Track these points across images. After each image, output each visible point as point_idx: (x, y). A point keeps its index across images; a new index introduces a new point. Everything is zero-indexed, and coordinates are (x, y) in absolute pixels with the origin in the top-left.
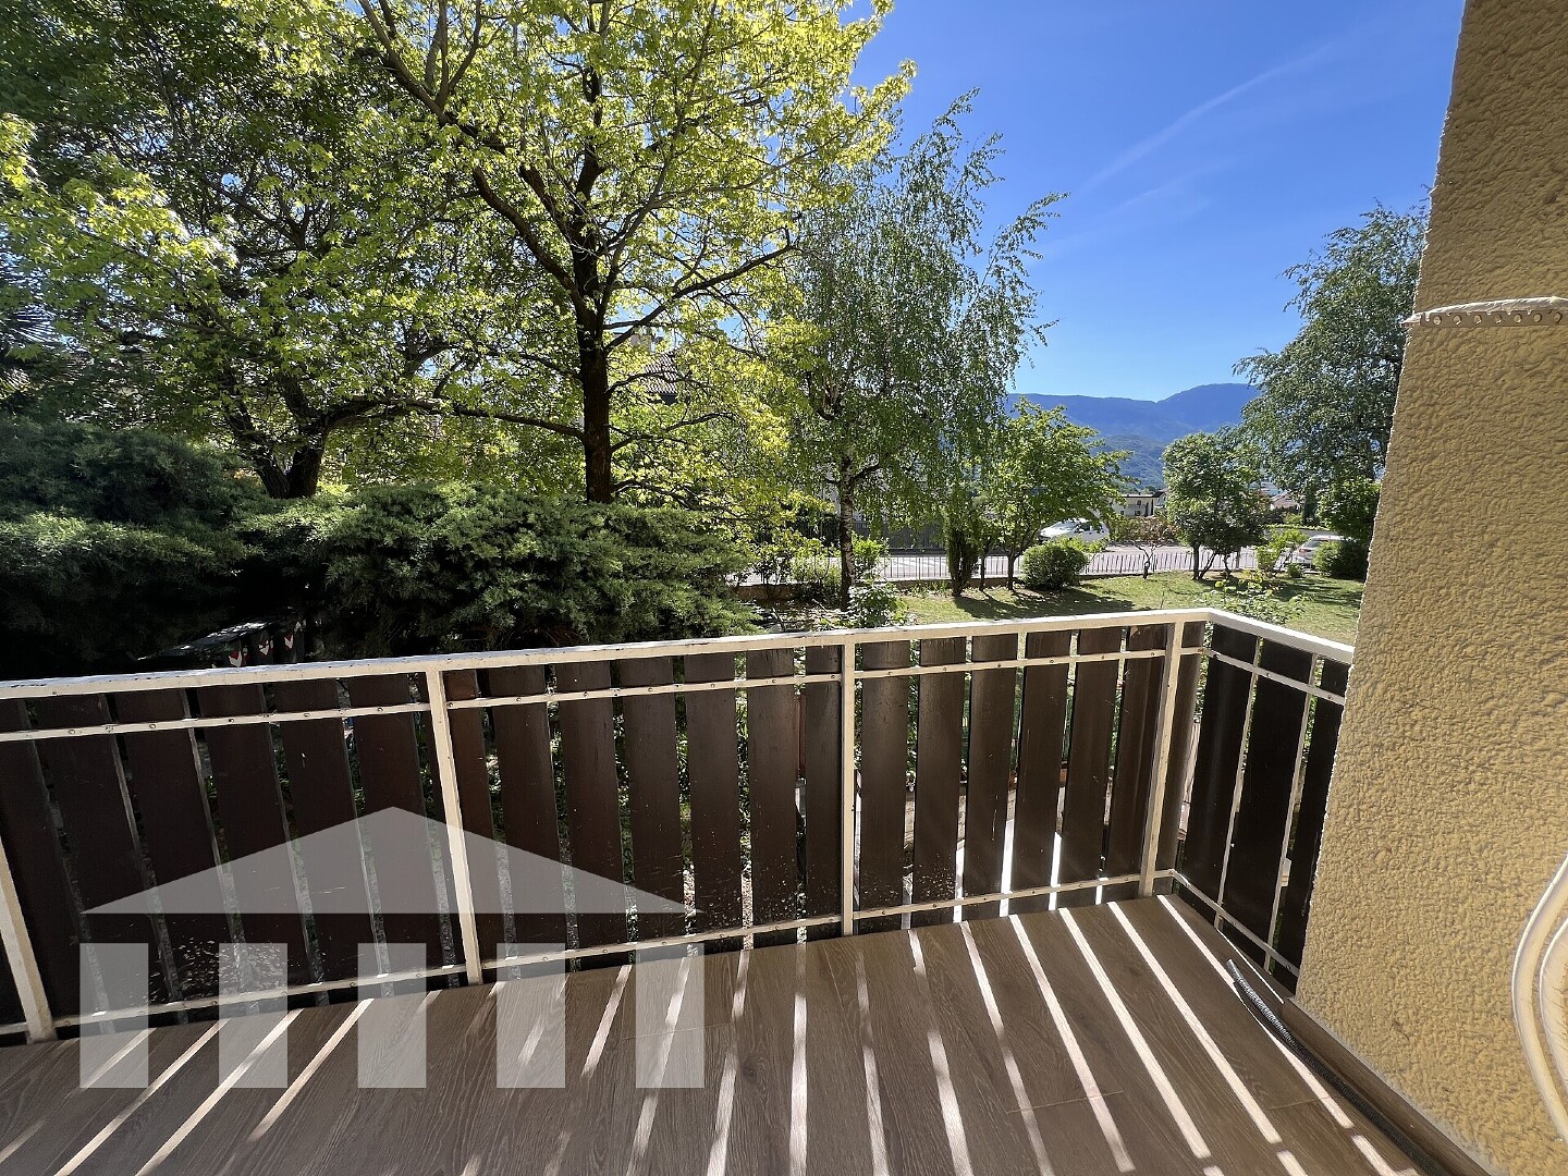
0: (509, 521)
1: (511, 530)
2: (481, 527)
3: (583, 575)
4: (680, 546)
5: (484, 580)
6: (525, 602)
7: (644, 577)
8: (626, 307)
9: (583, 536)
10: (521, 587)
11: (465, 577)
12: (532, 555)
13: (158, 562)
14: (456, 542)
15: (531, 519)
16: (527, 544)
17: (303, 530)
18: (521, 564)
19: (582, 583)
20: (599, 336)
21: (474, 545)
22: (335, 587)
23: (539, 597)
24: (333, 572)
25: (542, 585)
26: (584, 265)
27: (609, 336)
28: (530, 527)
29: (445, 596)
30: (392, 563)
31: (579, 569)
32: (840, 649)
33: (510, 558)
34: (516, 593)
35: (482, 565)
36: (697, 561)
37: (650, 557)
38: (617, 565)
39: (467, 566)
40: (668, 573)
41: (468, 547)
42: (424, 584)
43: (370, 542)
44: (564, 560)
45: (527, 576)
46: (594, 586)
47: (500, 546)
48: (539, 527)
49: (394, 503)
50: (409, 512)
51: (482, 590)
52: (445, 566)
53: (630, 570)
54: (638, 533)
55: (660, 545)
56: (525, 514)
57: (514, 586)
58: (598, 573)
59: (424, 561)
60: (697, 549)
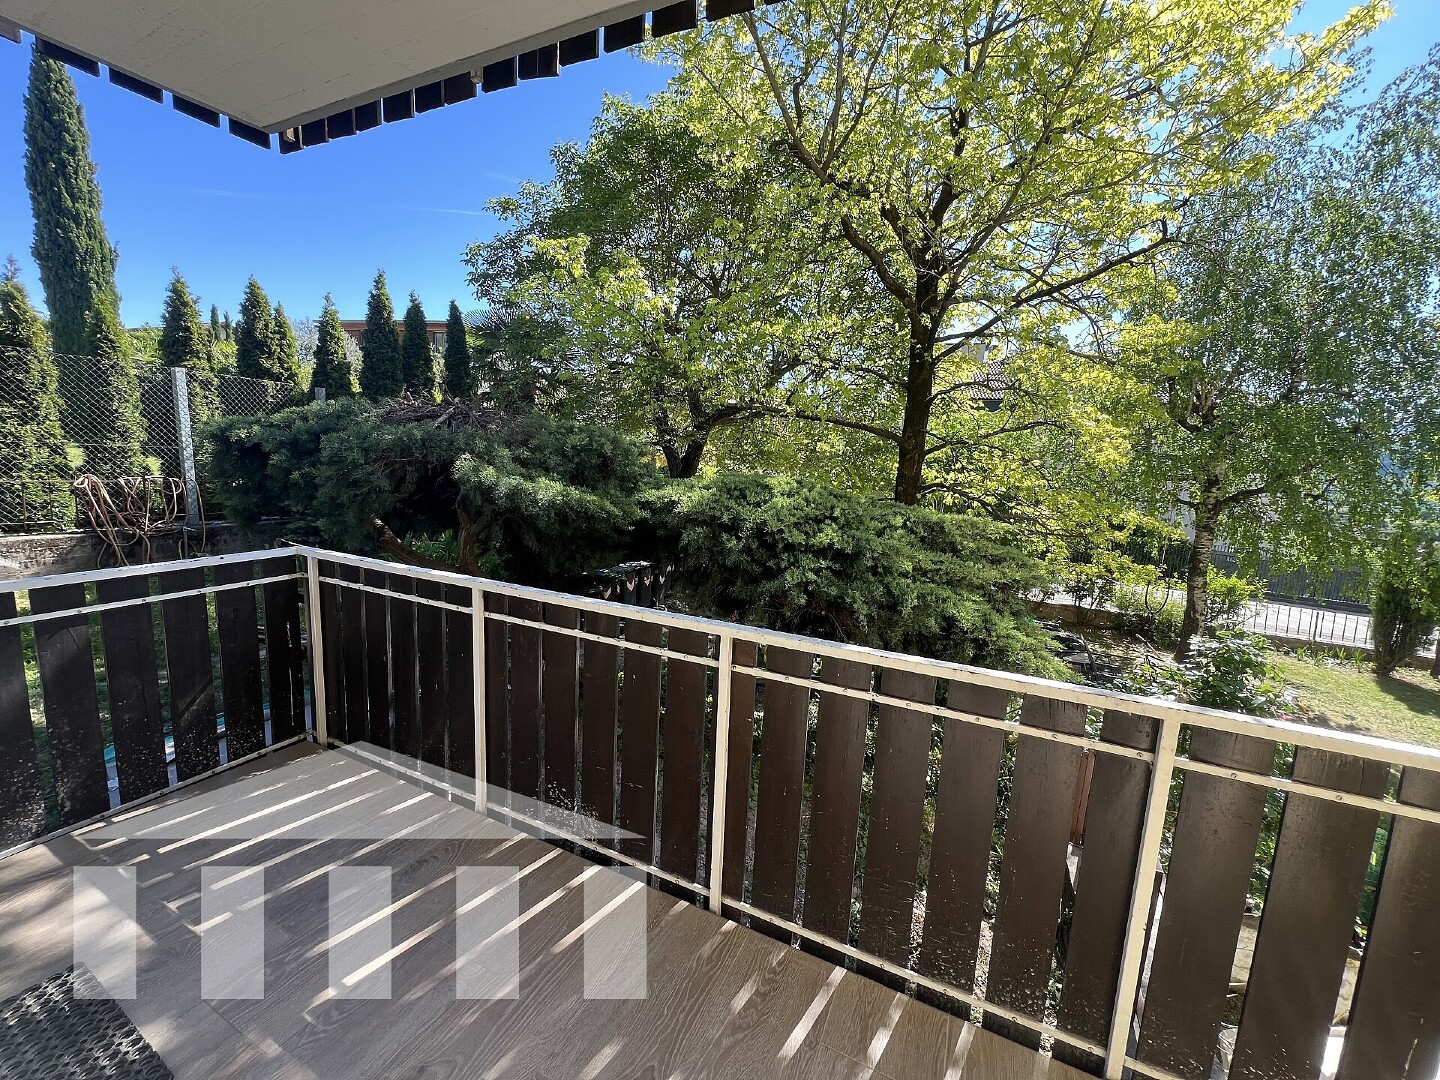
0: (818, 513)
1: (818, 521)
2: (794, 515)
3: (874, 570)
4: (977, 556)
5: (789, 561)
6: (818, 586)
7: (933, 581)
8: (960, 321)
9: (880, 534)
10: (817, 572)
11: (775, 556)
12: (831, 545)
13: (593, 516)
14: (773, 526)
15: (837, 513)
16: (828, 535)
17: (673, 503)
18: (821, 552)
19: (872, 578)
20: (929, 349)
21: (786, 530)
22: (685, 549)
23: (831, 584)
24: (685, 538)
25: (835, 573)
26: (926, 285)
27: (939, 349)
28: (835, 519)
29: (757, 569)
30: (725, 536)
31: (870, 564)
32: (1156, 725)
33: (813, 545)
34: (811, 576)
35: (790, 547)
36: (992, 574)
37: (942, 562)
38: (908, 566)
39: (777, 547)
40: (959, 581)
41: (781, 531)
42: (745, 557)
43: (713, 518)
44: (858, 554)
45: (823, 563)
46: (881, 582)
47: (806, 533)
48: (842, 521)
49: (735, 489)
50: (745, 497)
51: (786, 568)
52: (763, 544)
53: (920, 572)
54: (934, 538)
55: (955, 551)
56: (832, 508)
57: (811, 570)
58: (888, 570)
59: (749, 537)
60: (996, 561)
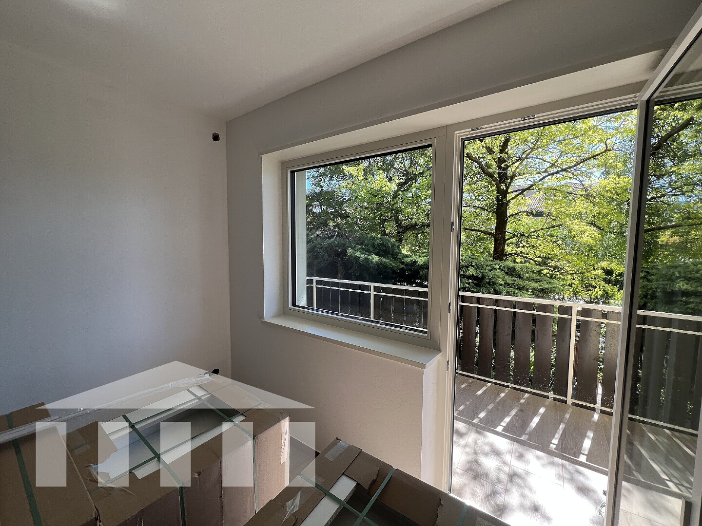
0: (467, 264)
1: (467, 267)
3: (489, 283)
4: (528, 279)
7: (512, 288)
9: (490, 271)
10: (469, 284)
12: (473, 275)
16: (471, 271)
18: (469, 277)
19: (488, 286)
20: (505, 197)
23: (474, 288)
25: (475, 284)
27: (509, 197)
28: (473, 266)
32: (571, 308)
33: (466, 275)
36: (536, 285)
37: (515, 281)
38: (501, 282)
44: (483, 277)
45: (470, 281)
46: (493, 288)
47: (463, 271)
48: (476, 267)
53: (506, 284)
54: (511, 272)
55: (520, 277)
56: (472, 262)
58: (494, 283)
60: (537, 281)
